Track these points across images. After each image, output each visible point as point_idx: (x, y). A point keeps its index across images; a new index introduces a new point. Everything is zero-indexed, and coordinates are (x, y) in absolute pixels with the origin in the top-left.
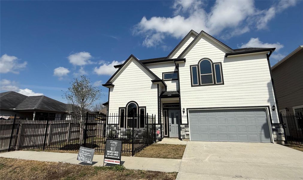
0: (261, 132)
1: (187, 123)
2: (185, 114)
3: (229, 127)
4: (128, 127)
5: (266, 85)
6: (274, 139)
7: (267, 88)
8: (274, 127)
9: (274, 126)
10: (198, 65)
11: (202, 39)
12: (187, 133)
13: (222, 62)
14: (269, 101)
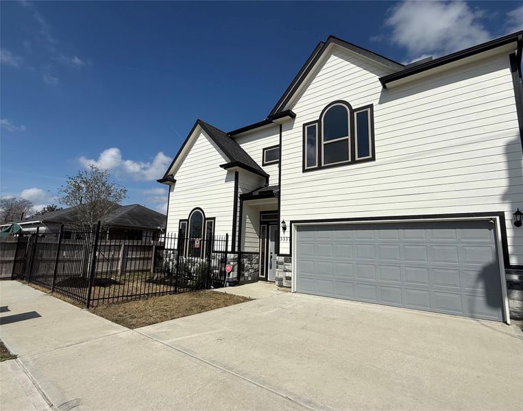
0: (476, 287)
1: (288, 253)
2: (287, 234)
3: (382, 267)
4: (189, 256)
5: (501, 150)
6: (510, 312)
7: (503, 159)
8: (515, 277)
9: (516, 273)
10: (319, 121)
11: (333, 57)
12: (288, 274)
13: (375, 103)
14: (505, 197)
